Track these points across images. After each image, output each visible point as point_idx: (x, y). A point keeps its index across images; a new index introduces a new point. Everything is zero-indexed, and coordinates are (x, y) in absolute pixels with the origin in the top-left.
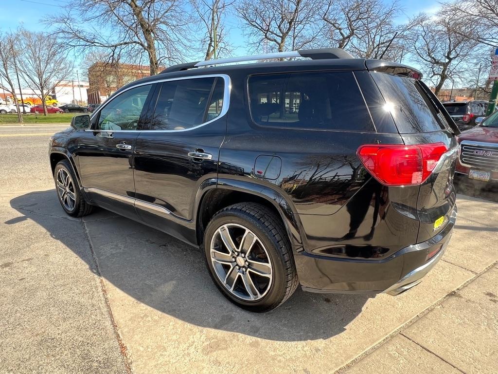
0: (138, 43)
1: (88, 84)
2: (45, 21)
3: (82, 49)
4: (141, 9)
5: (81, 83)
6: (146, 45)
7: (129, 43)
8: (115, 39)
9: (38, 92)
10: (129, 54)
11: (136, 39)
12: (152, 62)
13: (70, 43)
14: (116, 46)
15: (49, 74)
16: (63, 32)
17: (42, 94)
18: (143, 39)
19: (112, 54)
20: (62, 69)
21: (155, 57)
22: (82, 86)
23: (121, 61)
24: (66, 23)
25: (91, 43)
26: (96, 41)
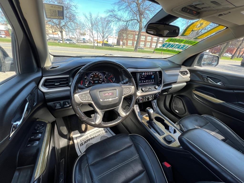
0: (136, 19)
1: (118, 37)
2: (106, 12)
3: (116, 22)
4: (140, 4)
5: (116, 37)
6: (139, 20)
7: (133, 20)
8: (128, 18)
9: (102, 39)
10: (132, 25)
11: (136, 18)
12: (140, 28)
13: (113, 20)
14: (128, 21)
15: (106, 33)
16: (111, 16)
17: (103, 40)
18: (138, 18)
19: (126, 25)
20: (110, 31)
21: (141, 26)
22: (116, 38)
23: (129, 27)
24: (112, 12)
25: (119, 20)
26: (121, 19)
